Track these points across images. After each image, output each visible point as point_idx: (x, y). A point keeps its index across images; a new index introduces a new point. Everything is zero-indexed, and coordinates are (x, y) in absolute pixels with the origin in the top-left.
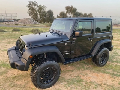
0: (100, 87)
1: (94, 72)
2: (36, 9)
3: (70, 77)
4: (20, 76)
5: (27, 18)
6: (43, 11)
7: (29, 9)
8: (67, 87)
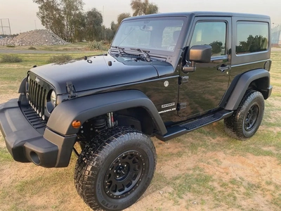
1: (233, 154)
2: (59, 7)
4: (40, 180)
5: (37, 31)
6: (77, 12)
7: (41, 8)
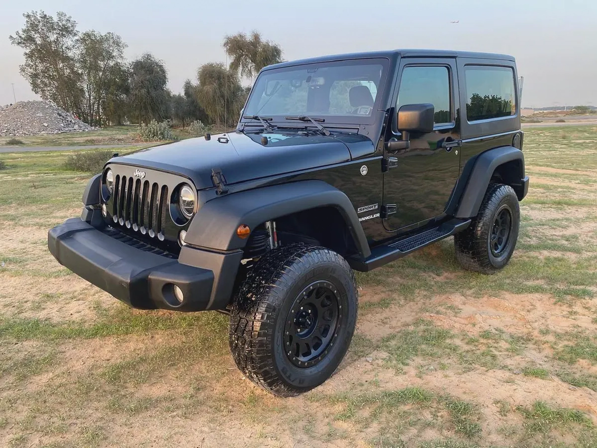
0: (530, 345)
1: (477, 296)
2: (70, 54)
3: (385, 331)
8: (401, 366)
